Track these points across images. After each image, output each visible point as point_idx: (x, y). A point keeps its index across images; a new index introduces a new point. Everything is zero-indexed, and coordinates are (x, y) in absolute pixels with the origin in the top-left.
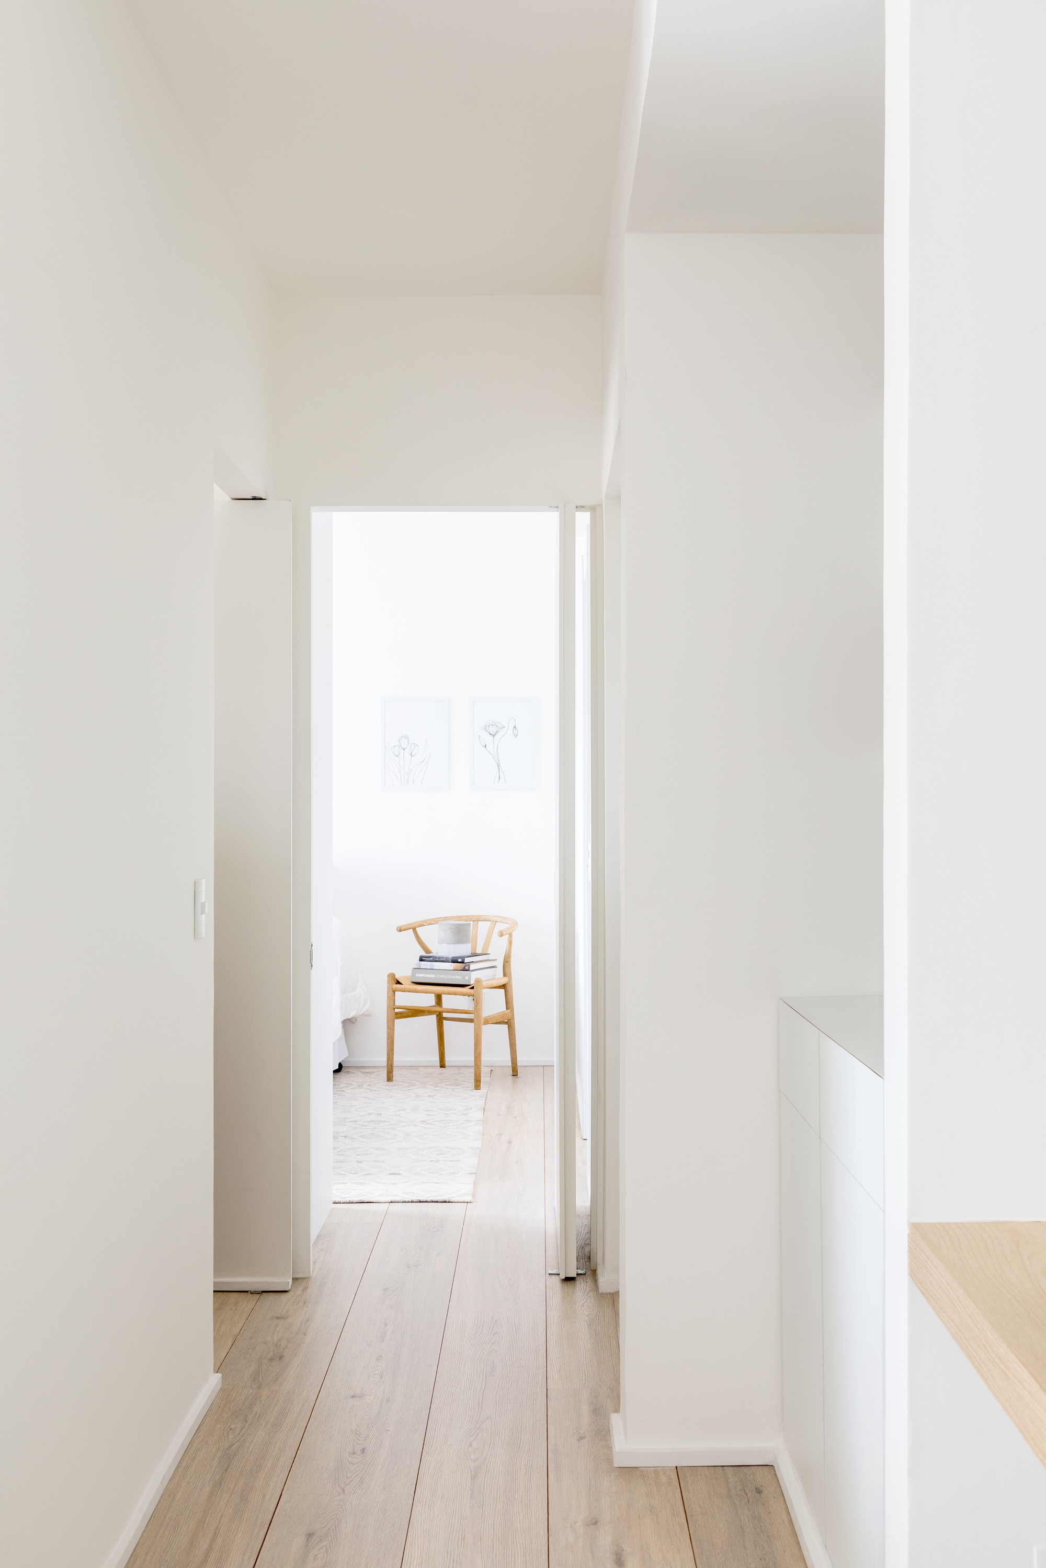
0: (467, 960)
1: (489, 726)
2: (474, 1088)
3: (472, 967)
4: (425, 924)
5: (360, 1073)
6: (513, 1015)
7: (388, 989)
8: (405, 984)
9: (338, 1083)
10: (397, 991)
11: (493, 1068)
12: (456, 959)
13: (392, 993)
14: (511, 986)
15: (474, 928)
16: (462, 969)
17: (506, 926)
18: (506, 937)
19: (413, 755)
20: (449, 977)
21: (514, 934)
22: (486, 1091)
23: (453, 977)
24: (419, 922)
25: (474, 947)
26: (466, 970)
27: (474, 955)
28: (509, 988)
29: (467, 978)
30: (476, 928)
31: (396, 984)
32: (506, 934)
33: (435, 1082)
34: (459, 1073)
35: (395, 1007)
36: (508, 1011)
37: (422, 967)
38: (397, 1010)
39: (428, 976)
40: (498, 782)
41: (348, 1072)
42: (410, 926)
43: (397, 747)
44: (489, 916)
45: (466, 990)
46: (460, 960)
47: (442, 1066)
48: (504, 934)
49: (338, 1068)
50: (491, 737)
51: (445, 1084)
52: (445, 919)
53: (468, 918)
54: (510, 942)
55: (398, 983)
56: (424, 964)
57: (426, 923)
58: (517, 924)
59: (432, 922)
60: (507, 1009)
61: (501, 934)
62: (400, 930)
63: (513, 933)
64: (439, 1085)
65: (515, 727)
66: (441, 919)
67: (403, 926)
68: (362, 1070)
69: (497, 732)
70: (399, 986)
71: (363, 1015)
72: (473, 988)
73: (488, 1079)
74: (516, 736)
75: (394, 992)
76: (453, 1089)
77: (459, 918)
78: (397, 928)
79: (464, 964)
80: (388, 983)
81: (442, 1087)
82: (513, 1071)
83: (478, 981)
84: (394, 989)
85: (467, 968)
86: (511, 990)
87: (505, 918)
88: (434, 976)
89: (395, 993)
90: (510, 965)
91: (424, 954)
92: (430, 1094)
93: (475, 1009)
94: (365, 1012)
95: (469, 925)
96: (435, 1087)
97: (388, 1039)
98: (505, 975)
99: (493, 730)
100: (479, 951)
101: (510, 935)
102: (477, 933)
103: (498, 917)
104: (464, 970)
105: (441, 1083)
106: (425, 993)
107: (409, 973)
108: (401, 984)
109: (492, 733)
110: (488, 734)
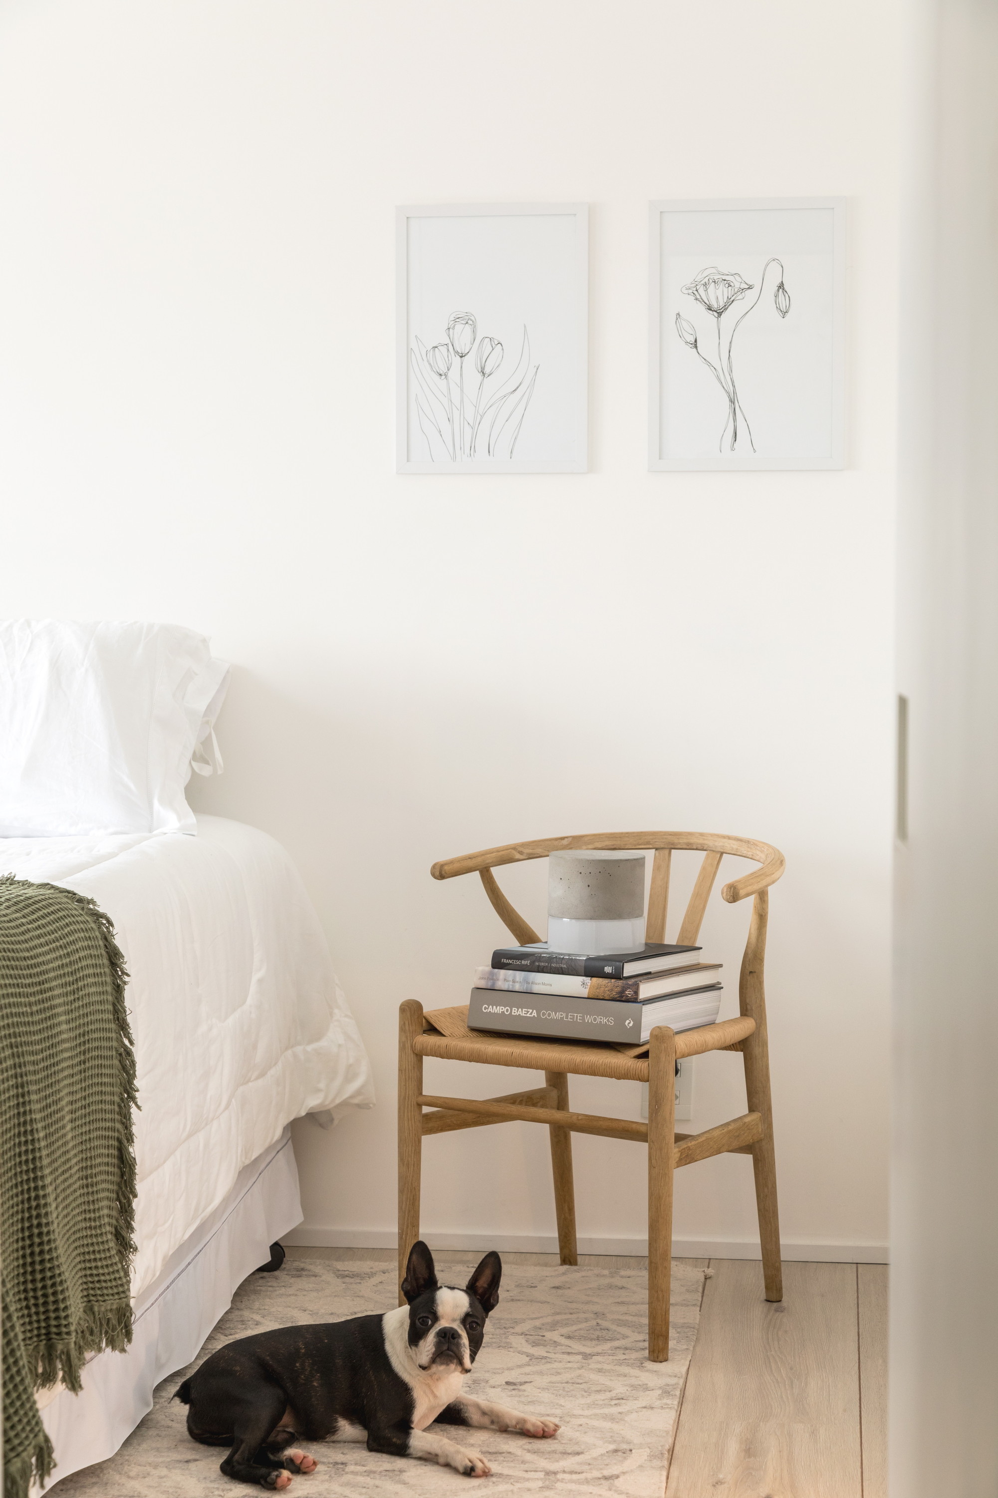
0: (630, 969)
1: (705, 285)
2: (646, 1353)
3: (647, 990)
4: (518, 856)
5: (329, 1277)
6: (770, 1126)
7: (402, 1048)
8: (452, 1035)
9: (257, 1317)
10: (427, 1055)
11: (710, 1271)
12: (598, 964)
13: (412, 1058)
14: (765, 1044)
15: (657, 868)
16: (614, 994)
17: (750, 867)
18: (748, 904)
19: (487, 370)
20: (578, 1017)
21: (773, 893)
22: (684, 1370)
23: (589, 1019)
24: (498, 850)
25: (657, 925)
26: (627, 1001)
27: (656, 950)
28: (757, 1051)
29: (629, 1023)
30: (663, 869)
31: (425, 1032)
32: (748, 895)
33: (538, 1323)
34: (611, 1287)
35: (420, 1099)
36: (756, 1116)
37: (501, 985)
38: (426, 1110)
39: (516, 1012)
40: (733, 449)
41: (300, 1273)
42: (470, 863)
43: (443, 349)
44: (702, 835)
45: (623, 1060)
46: (608, 969)
47: (568, 1257)
48: (742, 892)
49: (270, 1259)
50: (711, 317)
51: (565, 1330)
52: (575, 842)
53: (642, 840)
54: (762, 917)
55: (432, 1029)
56: (507, 979)
57: (521, 853)
58: (782, 862)
59: (539, 851)
60: (752, 1109)
61: (733, 895)
62: (441, 873)
63: (770, 889)
64: (549, 1335)
65: (781, 286)
66: (565, 842)
67: (451, 862)
68: (340, 1265)
69: (730, 302)
70: (431, 1040)
71: (345, 1104)
72: (645, 1055)
73: (692, 1316)
74: (784, 313)
75: (419, 1057)
76: (586, 1356)
77: (616, 841)
78: (434, 867)
79: (620, 983)
80: (402, 1029)
81: (556, 1343)
82: (767, 1288)
83: (661, 1035)
84: (418, 1047)
85: (629, 993)
86: (765, 1055)
87: (748, 842)
88: (535, 1014)
89: (420, 1061)
90: (761, 983)
91: (511, 943)
92: (512, 1376)
93: (651, 1119)
94: (351, 1097)
95: (640, 862)
96: (535, 1344)
97: (401, 1191)
98: (745, 1011)
99: (717, 295)
100: (671, 938)
101: (762, 896)
102: (667, 883)
103: (729, 838)
104: (621, 998)
105: (553, 1326)
106: (507, 1064)
107: (463, 1000)
108: (440, 1034)
109: (715, 306)
110: (702, 308)
